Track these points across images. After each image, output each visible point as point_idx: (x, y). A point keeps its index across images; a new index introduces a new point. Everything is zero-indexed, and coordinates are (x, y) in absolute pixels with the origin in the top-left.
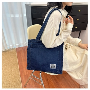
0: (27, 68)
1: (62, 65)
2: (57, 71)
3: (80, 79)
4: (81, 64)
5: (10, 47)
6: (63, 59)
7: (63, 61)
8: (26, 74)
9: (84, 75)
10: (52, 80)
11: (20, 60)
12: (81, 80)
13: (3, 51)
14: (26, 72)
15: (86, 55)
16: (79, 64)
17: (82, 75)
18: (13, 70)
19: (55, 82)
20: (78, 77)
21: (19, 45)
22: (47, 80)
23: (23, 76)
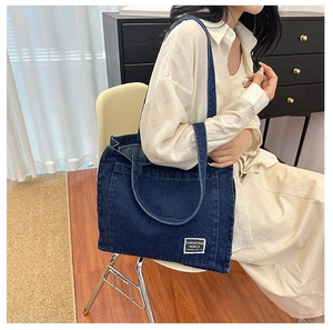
0: (99, 244)
1: (231, 241)
2: (211, 263)
3: (290, 293)
4: (294, 236)
5: (44, 166)
6: (232, 220)
7: (232, 225)
8: (93, 269)
9: (304, 281)
10: (191, 293)
11: (76, 217)
12: (291, 298)
13: (21, 180)
14: (97, 262)
15: (319, 206)
16: (288, 237)
17: (298, 279)
18: (49, 251)
19: (202, 304)
20: (283, 286)
21: (78, 164)
22: (172, 293)
23: (84, 276)
